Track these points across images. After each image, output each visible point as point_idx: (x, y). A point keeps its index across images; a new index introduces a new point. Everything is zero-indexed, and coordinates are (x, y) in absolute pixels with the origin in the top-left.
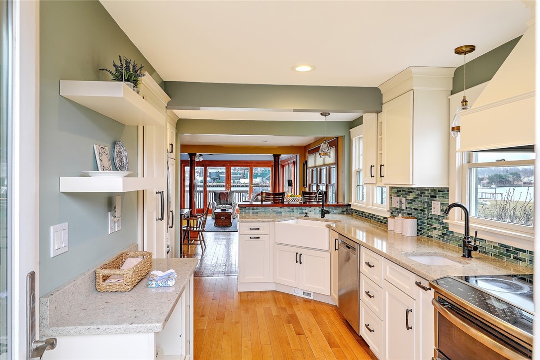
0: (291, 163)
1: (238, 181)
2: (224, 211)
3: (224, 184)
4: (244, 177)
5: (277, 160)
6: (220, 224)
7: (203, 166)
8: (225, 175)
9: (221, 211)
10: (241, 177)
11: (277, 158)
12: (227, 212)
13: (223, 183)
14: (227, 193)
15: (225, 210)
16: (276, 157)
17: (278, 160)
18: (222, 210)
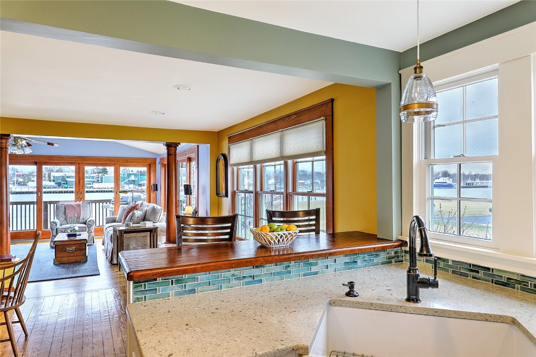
0: (184, 161)
1: (90, 186)
2: (72, 238)
3: (73, 190)
4: (98, 181)
5: (172, 152)
6: (65, 259)
7: (36, 163)
8: (74, 180)
9: (66, 238)
10: (94, 182)
11: (173, 149)
12: (78, 238)
13: (72, 188)
14: (79, 205)
15: (75, 235)
16: (171, 147)
17: (175, 152)
18: (69, 236)
